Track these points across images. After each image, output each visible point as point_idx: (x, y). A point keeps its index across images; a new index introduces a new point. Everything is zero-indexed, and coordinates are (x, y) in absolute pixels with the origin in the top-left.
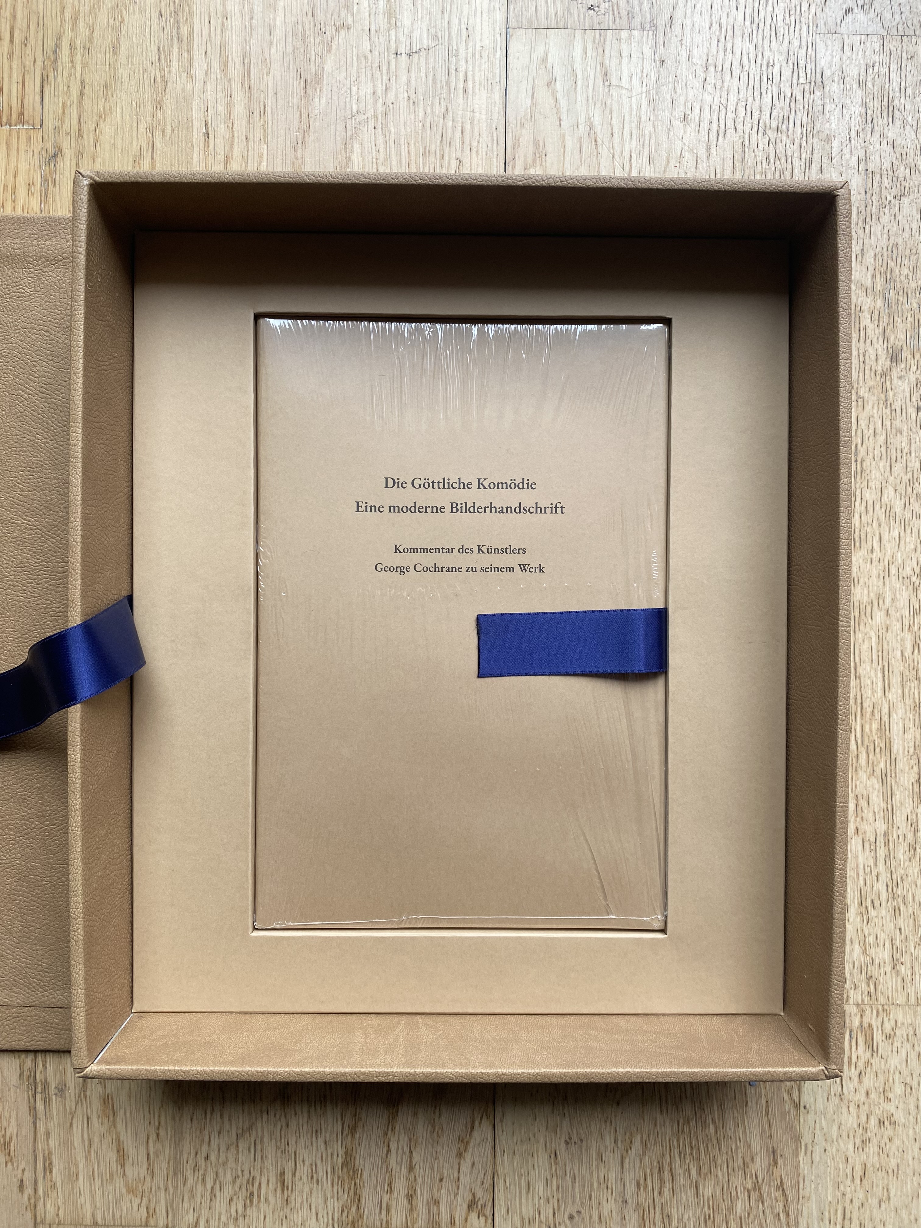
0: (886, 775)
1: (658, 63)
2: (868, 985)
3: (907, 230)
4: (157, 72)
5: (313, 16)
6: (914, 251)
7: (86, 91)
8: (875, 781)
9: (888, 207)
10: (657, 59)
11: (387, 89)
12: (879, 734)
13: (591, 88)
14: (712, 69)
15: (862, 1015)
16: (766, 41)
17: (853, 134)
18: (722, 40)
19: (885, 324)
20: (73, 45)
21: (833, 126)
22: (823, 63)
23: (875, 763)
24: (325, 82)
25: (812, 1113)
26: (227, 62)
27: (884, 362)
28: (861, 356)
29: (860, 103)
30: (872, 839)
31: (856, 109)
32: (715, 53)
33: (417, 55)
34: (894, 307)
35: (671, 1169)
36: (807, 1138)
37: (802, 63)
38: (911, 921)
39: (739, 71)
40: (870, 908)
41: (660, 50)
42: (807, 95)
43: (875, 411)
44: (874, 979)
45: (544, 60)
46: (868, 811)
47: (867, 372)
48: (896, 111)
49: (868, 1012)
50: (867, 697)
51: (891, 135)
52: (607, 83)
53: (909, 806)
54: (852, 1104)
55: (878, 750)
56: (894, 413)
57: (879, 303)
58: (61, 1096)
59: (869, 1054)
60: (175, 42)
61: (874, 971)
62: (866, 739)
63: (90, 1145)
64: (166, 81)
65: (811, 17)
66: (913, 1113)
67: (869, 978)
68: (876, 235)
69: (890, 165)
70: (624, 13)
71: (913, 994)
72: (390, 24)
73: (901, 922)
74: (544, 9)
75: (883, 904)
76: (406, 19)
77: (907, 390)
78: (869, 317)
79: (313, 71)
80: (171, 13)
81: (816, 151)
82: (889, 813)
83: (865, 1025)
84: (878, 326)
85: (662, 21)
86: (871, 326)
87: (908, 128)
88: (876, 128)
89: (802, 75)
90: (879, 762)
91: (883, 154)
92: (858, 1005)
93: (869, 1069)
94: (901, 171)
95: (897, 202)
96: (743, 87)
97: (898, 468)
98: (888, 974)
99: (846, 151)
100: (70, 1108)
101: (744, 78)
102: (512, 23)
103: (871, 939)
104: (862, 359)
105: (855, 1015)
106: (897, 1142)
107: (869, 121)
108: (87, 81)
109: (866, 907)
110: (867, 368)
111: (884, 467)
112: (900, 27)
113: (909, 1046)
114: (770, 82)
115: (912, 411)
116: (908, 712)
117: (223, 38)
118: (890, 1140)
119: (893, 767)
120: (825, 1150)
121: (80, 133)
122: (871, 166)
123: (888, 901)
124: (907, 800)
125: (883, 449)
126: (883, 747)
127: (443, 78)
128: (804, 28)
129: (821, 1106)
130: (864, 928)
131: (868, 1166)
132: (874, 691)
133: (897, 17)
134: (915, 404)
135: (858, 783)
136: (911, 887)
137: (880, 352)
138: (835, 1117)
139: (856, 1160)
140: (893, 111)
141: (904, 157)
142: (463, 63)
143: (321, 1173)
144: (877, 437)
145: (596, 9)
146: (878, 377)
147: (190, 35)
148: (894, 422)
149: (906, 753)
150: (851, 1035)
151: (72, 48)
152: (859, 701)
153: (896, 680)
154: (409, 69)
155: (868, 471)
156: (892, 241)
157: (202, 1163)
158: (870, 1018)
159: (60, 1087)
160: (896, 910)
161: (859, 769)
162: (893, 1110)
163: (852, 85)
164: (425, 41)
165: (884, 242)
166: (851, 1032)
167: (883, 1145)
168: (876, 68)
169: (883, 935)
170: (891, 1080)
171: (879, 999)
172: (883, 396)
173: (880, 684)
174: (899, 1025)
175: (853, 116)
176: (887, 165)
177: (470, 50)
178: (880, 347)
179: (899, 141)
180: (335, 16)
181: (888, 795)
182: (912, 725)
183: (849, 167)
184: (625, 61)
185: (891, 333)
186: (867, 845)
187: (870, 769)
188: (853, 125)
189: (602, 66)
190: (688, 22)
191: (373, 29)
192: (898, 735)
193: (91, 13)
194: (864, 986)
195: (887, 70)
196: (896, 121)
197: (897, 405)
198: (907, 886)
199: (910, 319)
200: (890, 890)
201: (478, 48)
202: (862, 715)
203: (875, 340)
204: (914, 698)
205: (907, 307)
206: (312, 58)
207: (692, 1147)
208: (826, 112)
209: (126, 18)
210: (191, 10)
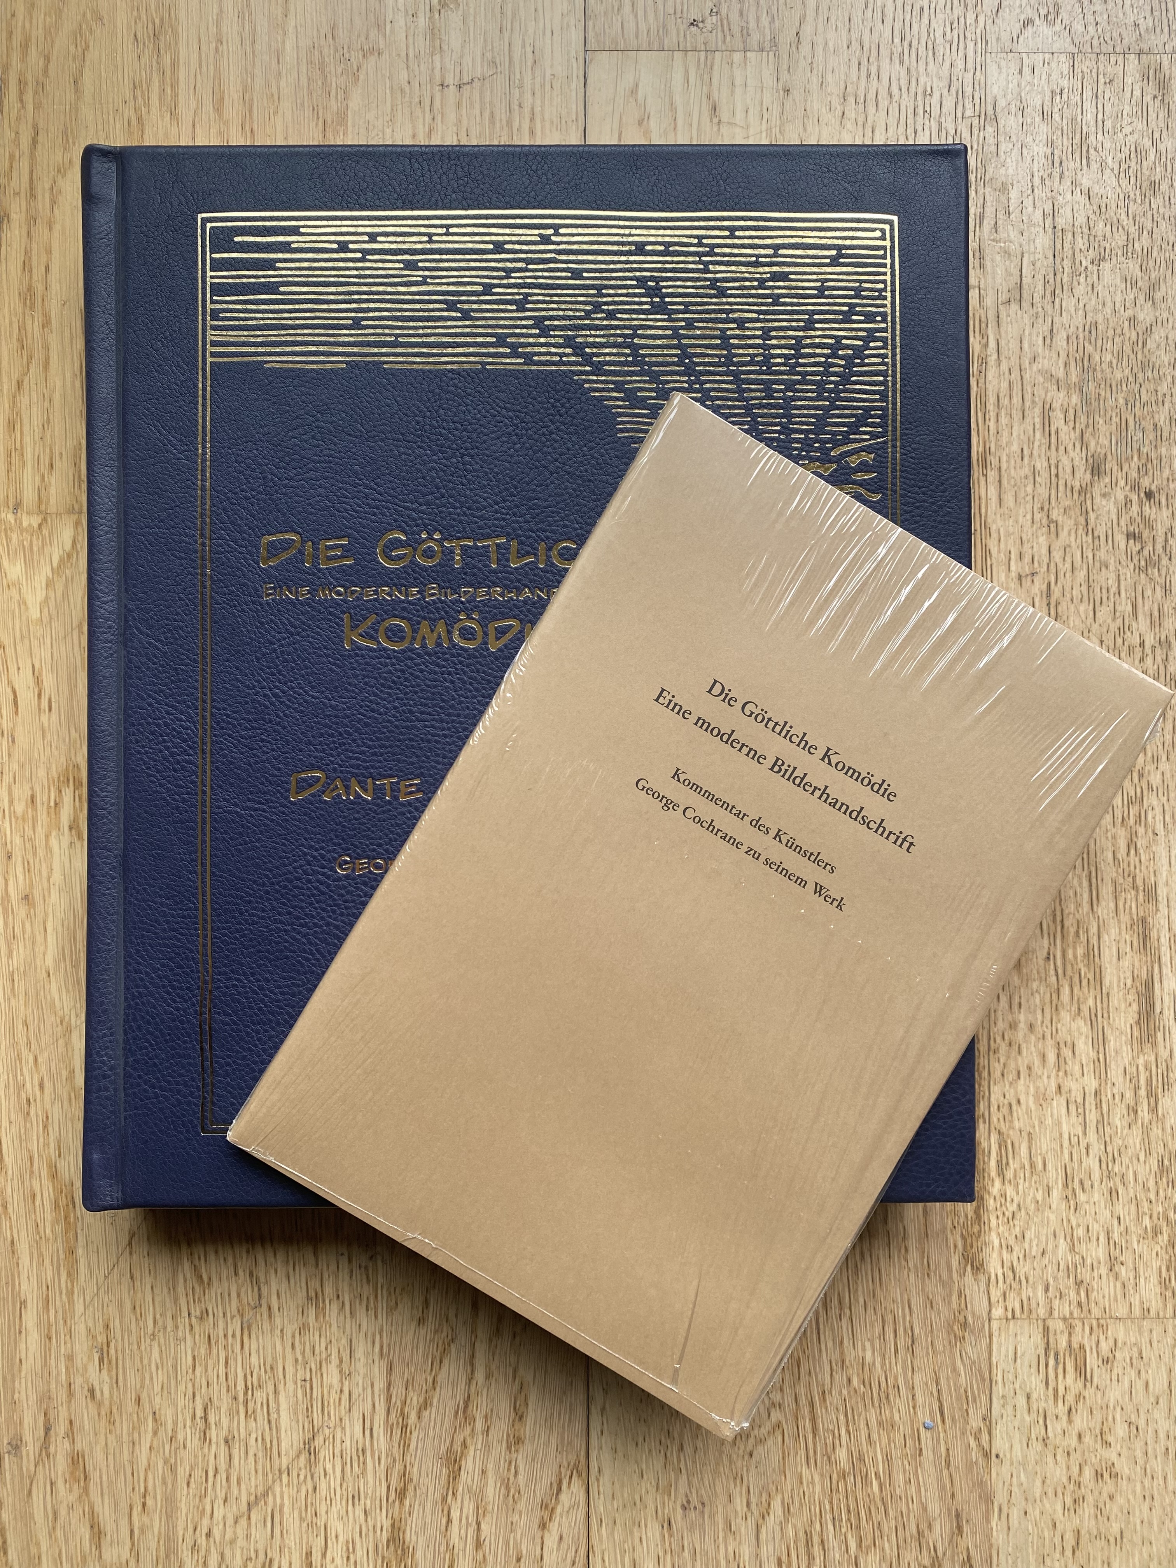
0: (1096, 1015)
1: (782, 93)
2: (1078, 1293)
3: (1109, 304)
4: (132, 111)
5: (333, 38)
6: (1119, 331)
7: (40, 139)
8: (1081, 1023)
9: (1083, 275)
10: (780, 87)
11: (430, 131)
12: (1086, 961)
13: (695, 126)
14: (851, 100)
15: (1070, 1333)
16: (922, 63)
17: (1037, 181)
18: (865, 62)
19: (1083, 426)
20: (22, 79)
21: (1011, 171)
22: (995, 90)
23: (1081, 1000)
24: (349, 124)
25: (1007, 1463)
26: (222, 99)
27: (1083, 475)
28: (1053, 468)
29: (1044, 141)
30: (1080, 1100)
31: (1039, 149)
32: (855, 79)
33: (468, 87)
34: (1095, 404)
35: (822, 1541)
36: (1000, 1498)
37: (968, 90)
38: (1133, 1208)
39: (886, 103)
40: (1078, 1191)
41: (784, 76)
42: (975, 131)
43: (1073, 538)
44: (1085, 1284)
45: (634, 91)
46: (1074, 1063)
47: (1061, 488)
48: (1092, 151)
49: (1078, 1329)
50: (1070, 913)
51: (1086, 182)
52: (716, 120)
53: (1126, 1054)
54: (1059, 1452)
55: (1085, 982)
56: (1096, 542)
57: (1075, 399)
58: (16, 1455)
59: (1080, 1384)
60: (155, 74)
61: (1085, 1274)
62: (1069, 967)
63: (55, 1519)
64: (143, 125)
65: (978, 31)
66: (1141, 1462)
67: (1079, 1283)
68: (1069, 311)
69: (1085, 220)
70: (736, 30)
71: (1137, 1303)
72: (434, 47)
73: (1119, 1209)
74: (632, 25)
75: (1096, 1185)
76: (454, 40)
77: (1114, 511)
78: (1062, 416)
79: (335, 108)
80: (149, 37)
81: (988, 204)
82: (1101, 1065)
83: (1075, 1346)
84: (1074, 428)
85: (787, 37)
86: (1064, 429)
87: (1107, 172)
88: (1066, 173)
89: (969, 106)
90: (1086, 999)
91: (1076, 207)
92: (1065, 1319)
93: (1080, 1404)
94: (1100, 228)
95: (1095, 268)
96: (892, 121)
97: (1104, 613)
98: (1104, 1277)
99: (1028, 203)
100: (28, 1469)
101: (894, 111)
102: (592, 44)
103: (1080, 1232)
104: (1054, 471)
105: (1062, 1332)
106: (1120, 1500)
107: (1057, 164)
108: (41, 126)
109: (1074, 1190)
110: (1061, 483)
111: (1086, 611)
112: (1095, 42)
113: (1133, 1373)
114: (927, 115)
115: (1121, 539)
116: (1123, 932)
117: (217, 69)
118: (1111, 1498)
119: (1105, 1005)
120: (1026, 1513)
121: (32, 194)
122: (1061, 222)
123: (1102, 1181)
124: (1124, 1048)
125: (1084, 588)
126: (1092, 979)
127: (503, 116)
128: (971, 45)
129: (1019, 1454)
130: (1072, 1218)
131: (1083, 1532)
132: (1079, 905)
133: (1091, 29)
134: (1124, 529)
135: (1059, 1026)
136: (1131, 1161)
137: (1076, 463)
138: (1038, 1468)
139: (1067, 1525)
140: (1088, 151)
141: (1103, 209)
142: (528, 96)
143: (360, 1553)
144: (1076, 573)
145: (701, 25)
146: (1076, 496)
147: (174, 65)
148: (1097, 553)
149: (1122, 985)
150: (1056, 1359)
151: (22, 83)
152: (1059, 919)
153: (1106, 890)
154: (459, 105)
155: (1065, 618)
156: (1089, 319)
157: (202, 1541)
158: (1080, 1336)
159: (14, 1443)
160: (1113, 1193)
161: (1060, 1008)
162: (1114, 1457)
163: (1033, 118)
164: (479, 69)
165: (1079, 320)
166: (1057, 1354)
167: (1101, 1505)
168: (1065, 96)
169: (1096, 1226)
170: (1110, 1418)
171: (1093, 1311)
172: (1082, 520)
173: (1086, 896)
174: (1119, 1344)
175: (1036, 158)
176: (1081, 220)
177: (538, 80)
178: (1077, 456)
179: (1096, 189)
180: (363, 39)
181: (1100, 1041)
182: (1128, 949)
183: (1031, 224)
184: (738, 91)
185: (1091, 438)
186: (1072, 1107)
187: (1074, 1008)
188: (1035, 169)
189: (709, 97)
190: (820, 40)
191: (411, 55)
192: (1110, 962)
193: (45, 38)
194: (1073, 1294)
195: (1079, 98)
196: (1092, 163)
197: (1101, 531)
198: (1125, 1160)
199: (1115, 419)
200: (1104, 1166)
201: (548, 76)
202: (1063, 936)
203: (1070, 447)
204: (1131, 914)
205: (1111, 403)
206: (333, 93)
207: (849, 1511)
208: (1001, 153)
209: (91, 44)
210: (175, 34)
